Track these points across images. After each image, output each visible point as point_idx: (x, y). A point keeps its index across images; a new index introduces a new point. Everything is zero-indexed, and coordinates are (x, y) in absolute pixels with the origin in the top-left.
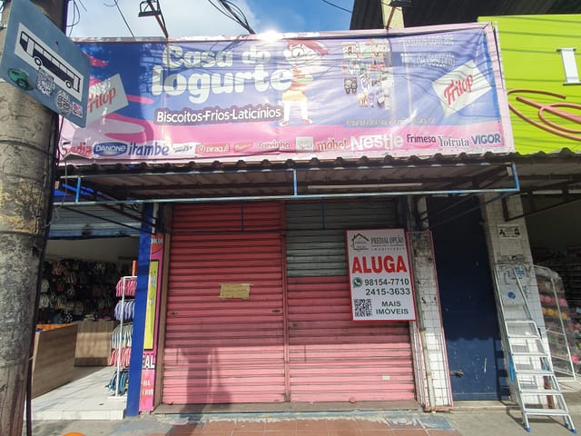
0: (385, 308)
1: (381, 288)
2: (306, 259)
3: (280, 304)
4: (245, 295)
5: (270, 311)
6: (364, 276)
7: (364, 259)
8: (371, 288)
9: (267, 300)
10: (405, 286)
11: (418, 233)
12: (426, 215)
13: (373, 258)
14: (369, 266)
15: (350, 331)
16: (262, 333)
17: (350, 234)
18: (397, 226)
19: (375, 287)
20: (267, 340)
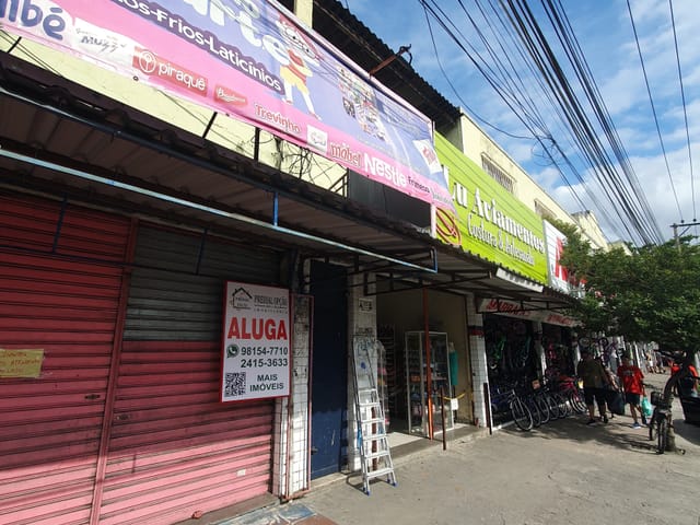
0: (260, 383)
1: (258, 358)
2: (154, 316)
3: (102, 384)
4: (34, 372)
5: (80, 398)
6: (241, 343)
7: (244, 320)
8: (247, 358)
9: (77, 379)
10: (283, 356)
12: (308, 280)
13: (254, 321)
14: (249, 330)
17: (232, 286)
18: (279, 285)
19: (253, 357)
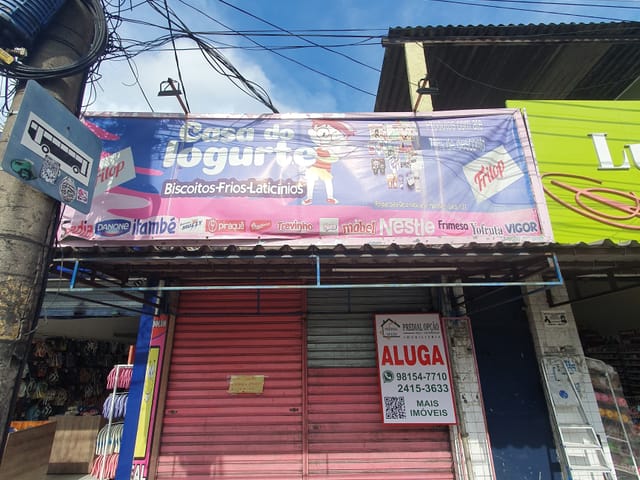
0: (420, 408)
1: (415, 383)
2: (330, 347)
3: (299, 401)
4: (259, 389)
5: (286, 410)
6: (395, 369)
7: (395, 348)
8: (403, 383)
9: (284, 396)
10: (442, 382)
11: (454, 319)
12: (462, 300)
13: (405, 348)
14: (401, 357)
15: (380, 436)
16: (276, 438)
17: (379, 319)
18: (431, 311)
19: (408, 382)
20: (283, 447)
